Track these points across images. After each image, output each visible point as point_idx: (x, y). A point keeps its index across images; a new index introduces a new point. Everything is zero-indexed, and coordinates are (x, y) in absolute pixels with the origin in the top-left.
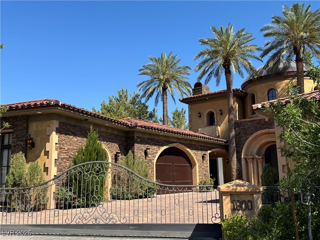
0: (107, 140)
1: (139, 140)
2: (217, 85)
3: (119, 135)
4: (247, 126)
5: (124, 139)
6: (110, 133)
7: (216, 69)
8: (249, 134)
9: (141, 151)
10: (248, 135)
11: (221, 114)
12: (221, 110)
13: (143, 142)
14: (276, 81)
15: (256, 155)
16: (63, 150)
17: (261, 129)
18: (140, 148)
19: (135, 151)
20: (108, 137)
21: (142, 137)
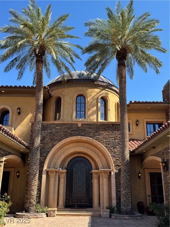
2: (18, 78)
4: (55, 130)
7: (22, 57)
8: (57, 140)
10: (55, 141)
11: (19, 113)
12: (19, 109)
14: (87, 88)
15: (60, 167)
17: (72, 135)
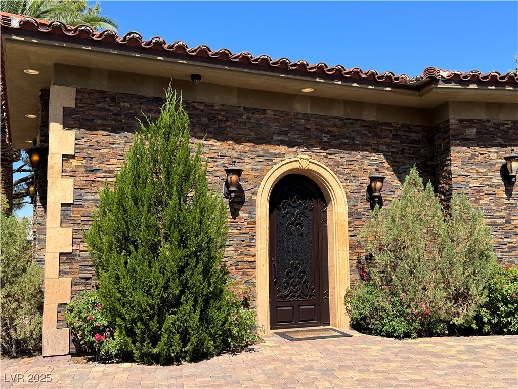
0: (325, 139)
1: (472, 132)
3: (389, 124)
5: (414, 136)
6: (341, 119)
9: (483, 170)
13: (493, 137)
16: (102, 175)
18: (480, 158)
19: (453, 169)
20: (329, 132)
21: (488, 121)
